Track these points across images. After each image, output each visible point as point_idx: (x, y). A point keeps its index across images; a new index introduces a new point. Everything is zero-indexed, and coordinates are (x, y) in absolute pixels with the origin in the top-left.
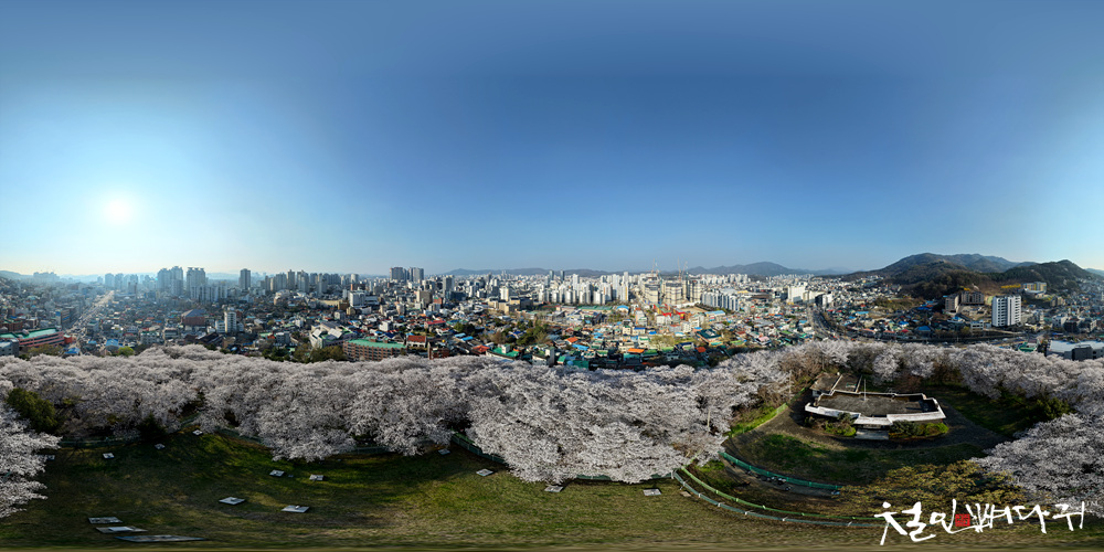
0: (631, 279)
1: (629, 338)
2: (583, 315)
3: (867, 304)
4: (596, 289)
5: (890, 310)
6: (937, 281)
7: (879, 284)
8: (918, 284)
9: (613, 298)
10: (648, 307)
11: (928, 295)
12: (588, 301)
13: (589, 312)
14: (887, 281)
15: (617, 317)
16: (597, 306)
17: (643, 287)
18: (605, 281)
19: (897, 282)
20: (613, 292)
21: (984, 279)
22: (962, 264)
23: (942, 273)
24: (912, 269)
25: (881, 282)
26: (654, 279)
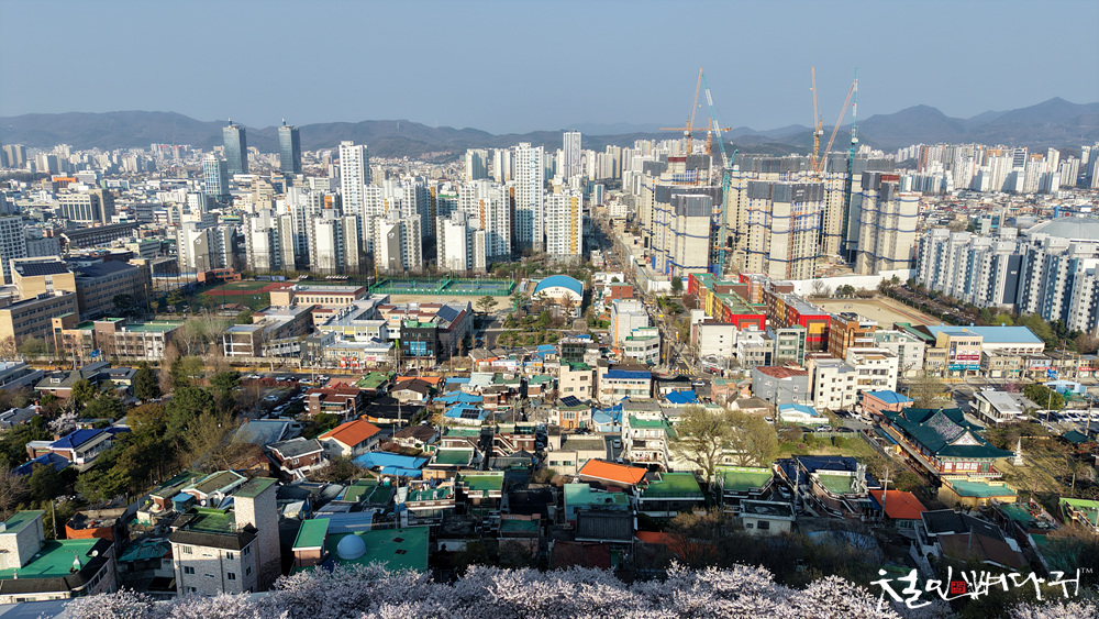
0: (592, 164)
1: (583, 417)
2: (394, 322)
4: (447, 209)
9: (520, 246)
10: (663, 286)
12: (414, 259)
13: (419, 307)
15: (538, 324)
16: (453, 279)
17: (646, 202)
18: (481, 172)
20: (519, 221)
26: (693, 163)
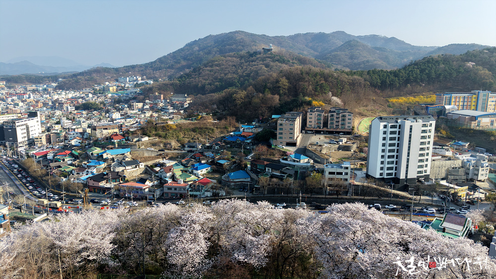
3: (126, 134)
5: (174, 144)
6: (261, 88)
7: (145, 94)
8: (223, 94)
11: (244, 113)
14: (163, 88)
19: (181, 89)
21: (353, 84)
22: (308, 53)
23: (270, 72)
24: (211, 64)
25: (151, 90)
